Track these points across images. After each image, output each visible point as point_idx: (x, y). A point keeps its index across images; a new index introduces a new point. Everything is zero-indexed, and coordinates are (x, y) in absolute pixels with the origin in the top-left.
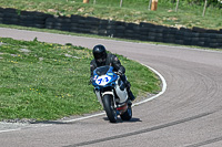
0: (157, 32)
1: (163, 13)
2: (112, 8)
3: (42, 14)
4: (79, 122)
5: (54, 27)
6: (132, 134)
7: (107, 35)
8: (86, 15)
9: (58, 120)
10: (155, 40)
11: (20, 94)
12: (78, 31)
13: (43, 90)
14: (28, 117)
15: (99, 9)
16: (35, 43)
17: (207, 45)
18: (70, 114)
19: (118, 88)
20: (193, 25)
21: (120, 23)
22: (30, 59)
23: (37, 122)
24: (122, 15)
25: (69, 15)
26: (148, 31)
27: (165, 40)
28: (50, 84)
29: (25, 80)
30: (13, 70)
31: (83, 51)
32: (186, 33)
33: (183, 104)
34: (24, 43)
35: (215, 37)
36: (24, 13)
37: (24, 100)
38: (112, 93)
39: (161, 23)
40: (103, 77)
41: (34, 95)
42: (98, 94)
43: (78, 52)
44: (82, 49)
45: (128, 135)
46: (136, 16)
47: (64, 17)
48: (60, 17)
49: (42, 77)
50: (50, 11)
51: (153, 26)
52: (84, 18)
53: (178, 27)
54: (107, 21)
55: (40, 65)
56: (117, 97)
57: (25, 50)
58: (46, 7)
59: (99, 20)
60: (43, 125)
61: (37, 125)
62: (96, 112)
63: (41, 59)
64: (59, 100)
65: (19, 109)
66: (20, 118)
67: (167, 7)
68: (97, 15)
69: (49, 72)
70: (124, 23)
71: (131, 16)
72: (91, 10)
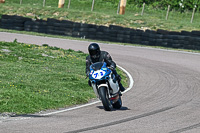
0: (125, 34)
1: (130, 17)
2: (85, 12)
3: (21, 18)
4: (54, 115)
5: (32, 29)
6: (102, 126)
7: (80, 37)
8: (61, 19)
9: (36, 114)
10: (123, 41)
11: (1, 90)
12: (54, 33)
13: (22, 87)
14: (9, 111)
15: (72, 13)
16: (14, 44)
17: (170, 45)
18: (46, 109)
19: (111, 81)
20: (157, 28)
21: (91, 26)
22: (10, 58)
23: (17, 115)
24: (93, 18)
25: (45, 19)
26: (117, 33)
27: (132, 41)
29: (6, 78)
31: (58, 51)
32: (151, 35)
33: (148, 99)
34: (5, 44)
35: (177, 39)
36: (5, 16)
37: (5, 95)
38: (106, 85)
39: (128, 26)
40: (99, 72)
41: (14, 91)
43: (54, 52)
44: (57, 49)
45: (99, 127)
46: (106, 20)
47: (41, 20)
48: (38, 20)
49: (21, 74)
50: (28, 15)
51: (121, 28)
52: (59, 21)
53: (144, 29)
54: (80, 24)
55: (20, 64)
57: (6, 50)
58: (25, 11)
59: (72, 23)
61: (17, 119)
62: (70, 106)
63: (20, 58)
64: (37, 96)
65: (0, 103)
67: (134, 11)
68: (71, 19)
69: (28, 70)
70: (95, 26)
71: (101, 19)
72: (65, 14)
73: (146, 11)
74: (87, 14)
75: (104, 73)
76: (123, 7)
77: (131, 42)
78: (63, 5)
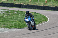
0: (47, 8)
5: (23, 7)
11: (14, 23)
12: (28, 8)
13: (20, 21)
14: (16, 28)
15: (33, 3)
16: (18, 11)
18: (26, 27)
20: (56, 6)
24: (39, 4)
26: (45, 8)
28: (22, 20)
29: (16, 19)
30: (13, 17)
32: (54, 8)
34: (16, 11)
36: (16, 4)
39: (48, 6)
40: (27, 19)
42: (26, 23)
46: (42, 4)
47: (25, 5)
50: (22, 4)
51: (46, 6)
52: (30, 5)
53: (52, 6)
54: (35, 6)
55: (19, 16)
56: (31, 24)
60: (20, 29)
63: (19, 14)
64: (24, 24)
65: (14, 26)
66: (14, 28)
68: (33, 4)
69: (21, 17)
70: (39, 6)
71: (41, 4)
72: (31, 3)
73: (53, 2)
74: (37, 3)
75: (29, 19)
76: (46, 1)
77: (49, 10)
78: (31, 1)
